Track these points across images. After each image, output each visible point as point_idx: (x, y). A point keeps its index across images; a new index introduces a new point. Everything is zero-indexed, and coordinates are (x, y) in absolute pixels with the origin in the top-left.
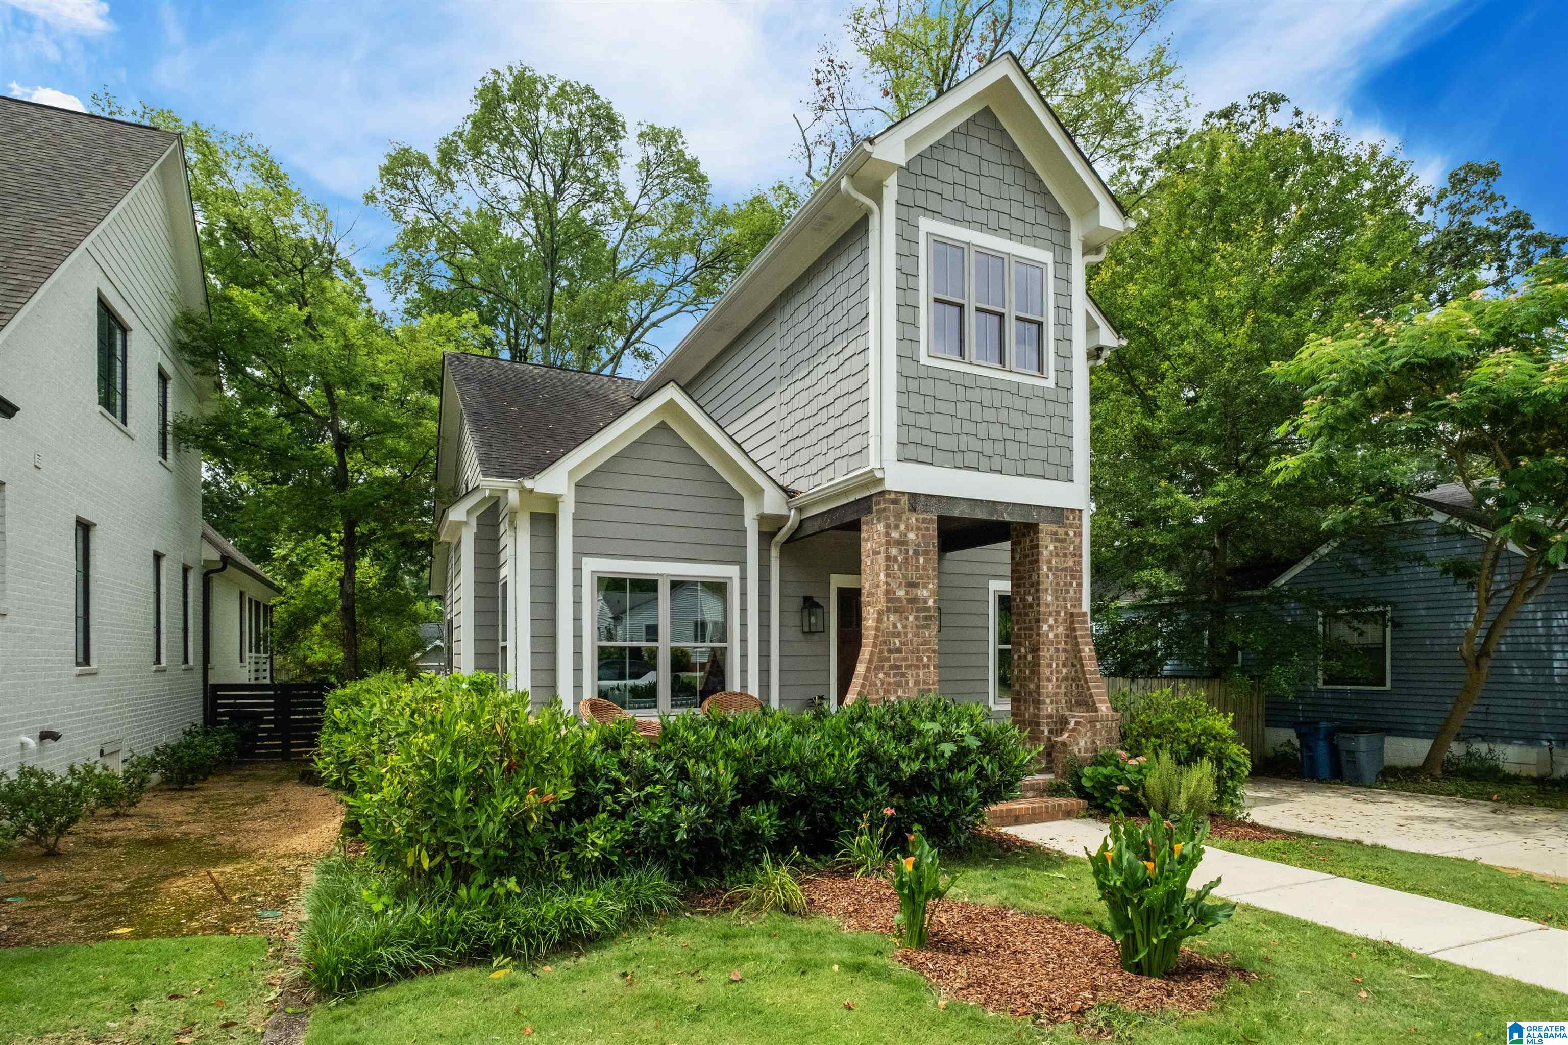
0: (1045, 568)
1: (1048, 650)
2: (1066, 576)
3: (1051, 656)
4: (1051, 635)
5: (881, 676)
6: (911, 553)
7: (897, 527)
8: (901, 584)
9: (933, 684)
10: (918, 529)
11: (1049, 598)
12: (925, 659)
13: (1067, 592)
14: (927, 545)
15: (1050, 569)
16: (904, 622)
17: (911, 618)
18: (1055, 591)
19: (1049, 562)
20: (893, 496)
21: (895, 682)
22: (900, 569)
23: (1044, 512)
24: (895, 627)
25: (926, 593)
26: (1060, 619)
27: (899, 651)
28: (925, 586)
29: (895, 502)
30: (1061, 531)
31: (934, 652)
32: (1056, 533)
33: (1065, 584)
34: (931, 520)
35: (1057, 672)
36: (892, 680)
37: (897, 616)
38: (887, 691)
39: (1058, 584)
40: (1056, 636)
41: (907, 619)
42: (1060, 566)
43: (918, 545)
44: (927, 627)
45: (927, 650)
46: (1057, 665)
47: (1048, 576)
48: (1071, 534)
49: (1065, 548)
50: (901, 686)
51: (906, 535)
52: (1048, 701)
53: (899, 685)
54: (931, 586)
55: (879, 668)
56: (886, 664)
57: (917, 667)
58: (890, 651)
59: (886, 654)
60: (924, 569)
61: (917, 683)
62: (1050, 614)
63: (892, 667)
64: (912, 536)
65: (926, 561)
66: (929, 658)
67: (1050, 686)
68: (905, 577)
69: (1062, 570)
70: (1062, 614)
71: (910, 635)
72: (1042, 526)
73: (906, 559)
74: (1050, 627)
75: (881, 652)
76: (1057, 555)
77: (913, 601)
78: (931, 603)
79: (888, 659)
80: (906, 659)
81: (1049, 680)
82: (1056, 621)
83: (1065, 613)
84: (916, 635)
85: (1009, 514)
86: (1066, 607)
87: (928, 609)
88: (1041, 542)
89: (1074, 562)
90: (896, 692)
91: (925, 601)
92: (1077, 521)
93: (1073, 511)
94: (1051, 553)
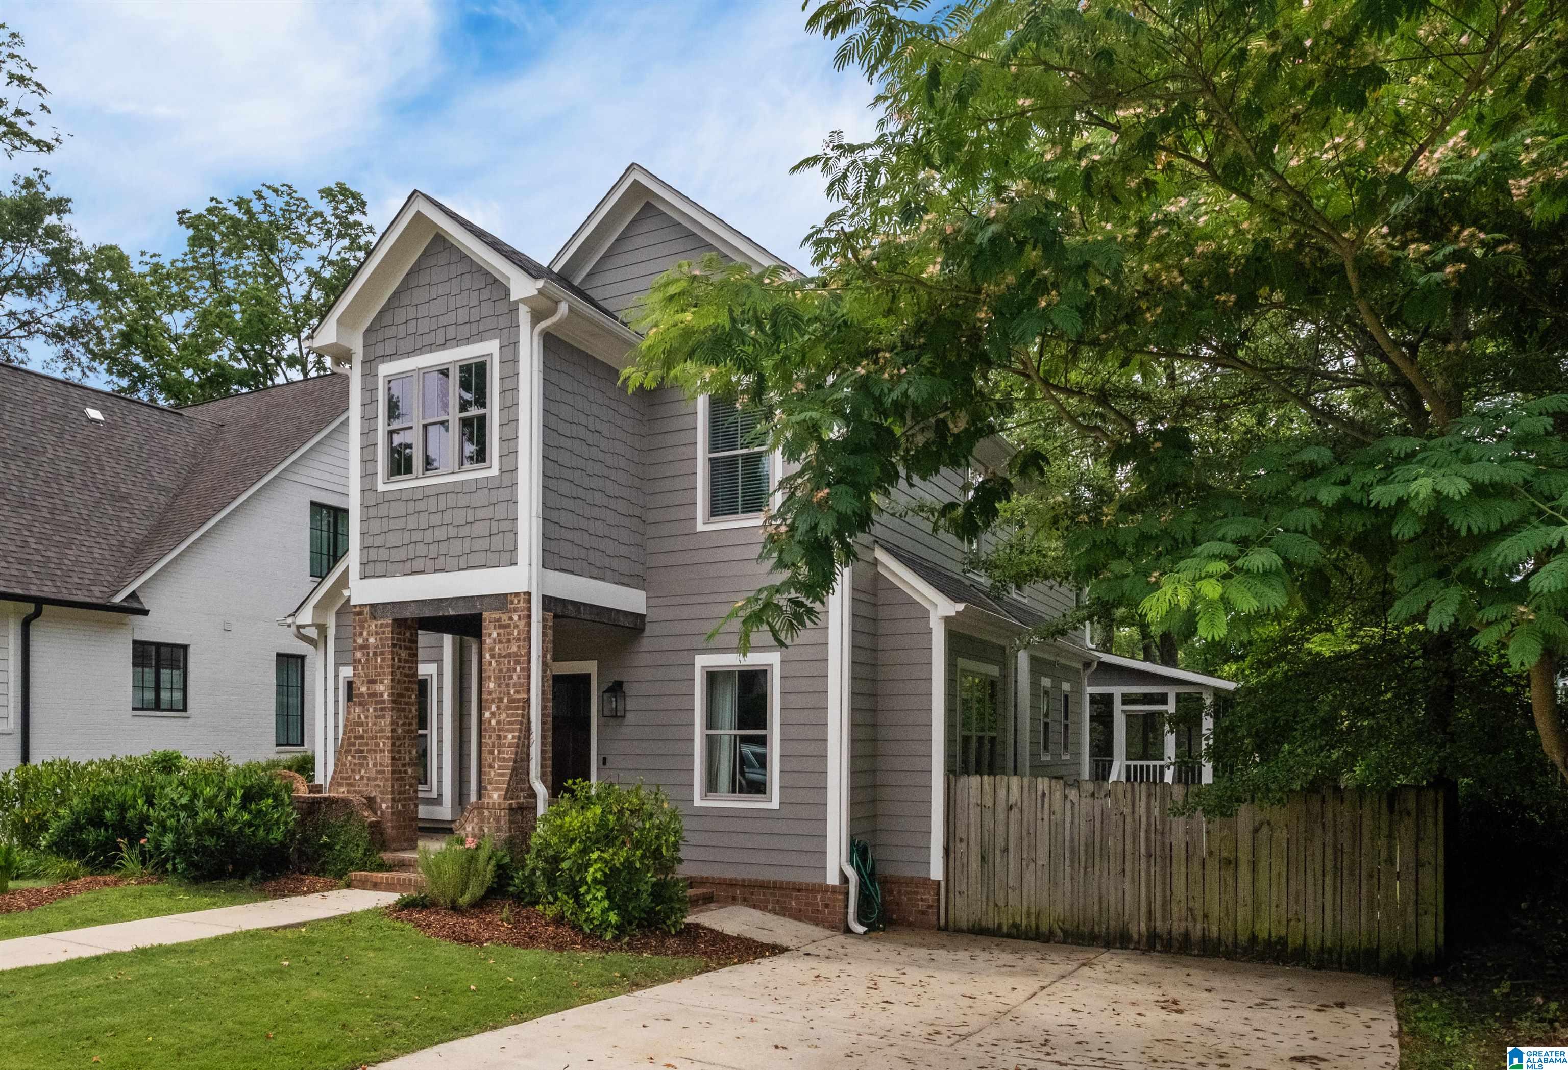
0: (488, 656)
1: (490, 737)
2: (509, 662)
3: (493, 743)
4: (493, 722)
5: (349, 758)
6: (371, 655)
7: (361, 634)
8: (364, 682)
10: (377, 633)
11: (490, 686)
12: (381, 745)
13: (511, 677)
14: (383, 646)
15: (492, 656)
16: (366, 713)
17: (371, 710)
18: (497, 678)
19: (492, 649)
20: (358, 609)
21: (359, 764)
22: (362, 670)
23: (486, 601)
24: (359, 717)
25: (382, 688)
26: (503, 706)
27: (362, 737)
28: (382, 682)
29: (360, 614)
30: (505, 617)
31: (388, 738)
32: (499, 620)
33: (509, 670)
34: (387, 625)
35: (499, 760)
36: (357, 762)
37: (362, 708)
38: (353, 771)
39: (501, 671)
40: (498, 722)
41: (368, 710)
42: (503, 653)
43: (377, 647)
44: (383, 717)
45: (383, 737)
46: (499, 752)
47: (490, 663)
48: (516, 618)
49: (509, 634)
50: (364, 767)
51: (367, 640)
52: (489, 788)
53: (361, 765)
54: (386, 682)
55: (348, 751)
56: (353, 749)
57: (375, 751)
58: (356, 738)
59: (353, 740)
60: (381, 667)
61: (375, 765)
62: (493, 701)
63: (357, 751)
64: (372, 640)
65: (383, 660)
66: (384, 744)
67: (492, 773)
68: (367, 675)
69: (505, 657)
70: (504, 700)
71: (370, 725)
72: (485, 615)
73: (367, 661)
75: (349, 738)
76: (500, 642)
77: (373, 695)
78: (386, 696)
79: (354, 745)
80: (367, 745)
82: (498, 708)
83: (508, 700)
84: (375, 724)
85: (453, 609)
86: (509, 694)
87: (383, 702)
88: (484, 631)
89: (519, 647)
90: (360, 771)
91: (382, 695)
92: (522, 605)
93: (517, 594)
94: (494, 640)
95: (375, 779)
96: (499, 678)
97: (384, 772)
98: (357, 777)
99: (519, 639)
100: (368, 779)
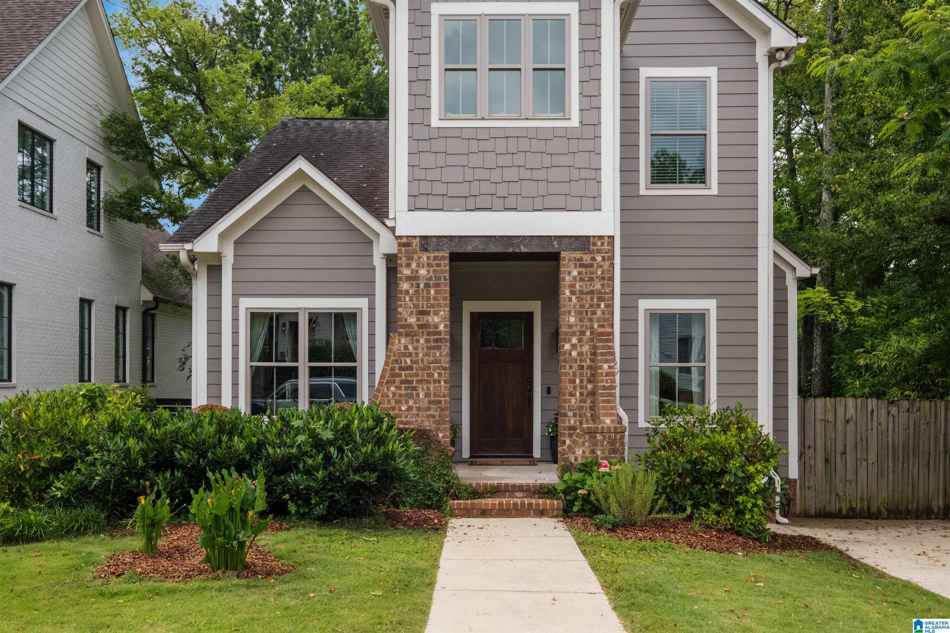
1: (571, 367)
2: (592, 299)
3: (575, 375)
4: (574, 354)
5: (393, 389)
6: (422, 286)
7: (409, 267)
8: (412, 313)
9: (444, 396)
10: (429, 265)
11: (572, 319)
12: (436, 375)
13: (594, 313)
14: (438, 278)
15: (573, 293)
16: (416, 344)
17: (422, 341)
18: (579, 313)
19: (572, 286)
20: (405, 242)
21: (407, 395)
22: (411, 300)
23: (565, 241)
24: (406, 348)
25: (436, 319)
26: (585, 338)
27: (410, 368)
28: (436, 313)
29: (407, 247)
30: (587, 258)
31: (445, 369)
32: (581, 259)
33: (591, 306)
34: (442, 258)
35: (581, 388)
36: (403, 392)
37: (408, 339)
38: (398, 402)
39: (582, 306)
40: (580, 354)
41: (418, 341)
42: (585, 290)
43: (430, 279)
44: (438, 348)
45: (438, 368)
46: (581, 381)
47: (570, 300)
48: (599, 259)
49: (591, 273)
50: (413, 398)
51: (417, 271)
52: (570, 414)
53: (410, 396)
54: (442, 313)
56: (398, 380)
57: (428, 382)
58: (401, 369)
59: (397, 371)
60: (435, 299)
61: (427, 395)
62: (574, 334)
63: (402, 382)
64: (423, 272)
65: (437, 292)
66: (440, 375)
67: (573, 401)
68: (415, 306)
69: (587, 293)
70: (588, 333)
71: (421, 355)
72: (563, 254)
73: (417, 292)
74: (574, 346)
75: (392, 369)
76: (582, 280)
77: (425, 326)
78: (441, 327)
79: (399, 375)
80: (417, 375)
81: (572, 395)
82: (580, 340)
83: (592, 333)
84: (427, 355)
85: (525, 246)
86: (592, 328)
87: (439, 333)
88: (562, 269)
89: (603, 285)
90: (407, 402)
91: (436, 326)
92: (606, 247)
93: (601, 237)
94: (575, 278)
95: (429, 409)
96: (581, 313)
97: (440, 402)
98: (404, 408)
99: (603, 278)
100: (419, 409)
